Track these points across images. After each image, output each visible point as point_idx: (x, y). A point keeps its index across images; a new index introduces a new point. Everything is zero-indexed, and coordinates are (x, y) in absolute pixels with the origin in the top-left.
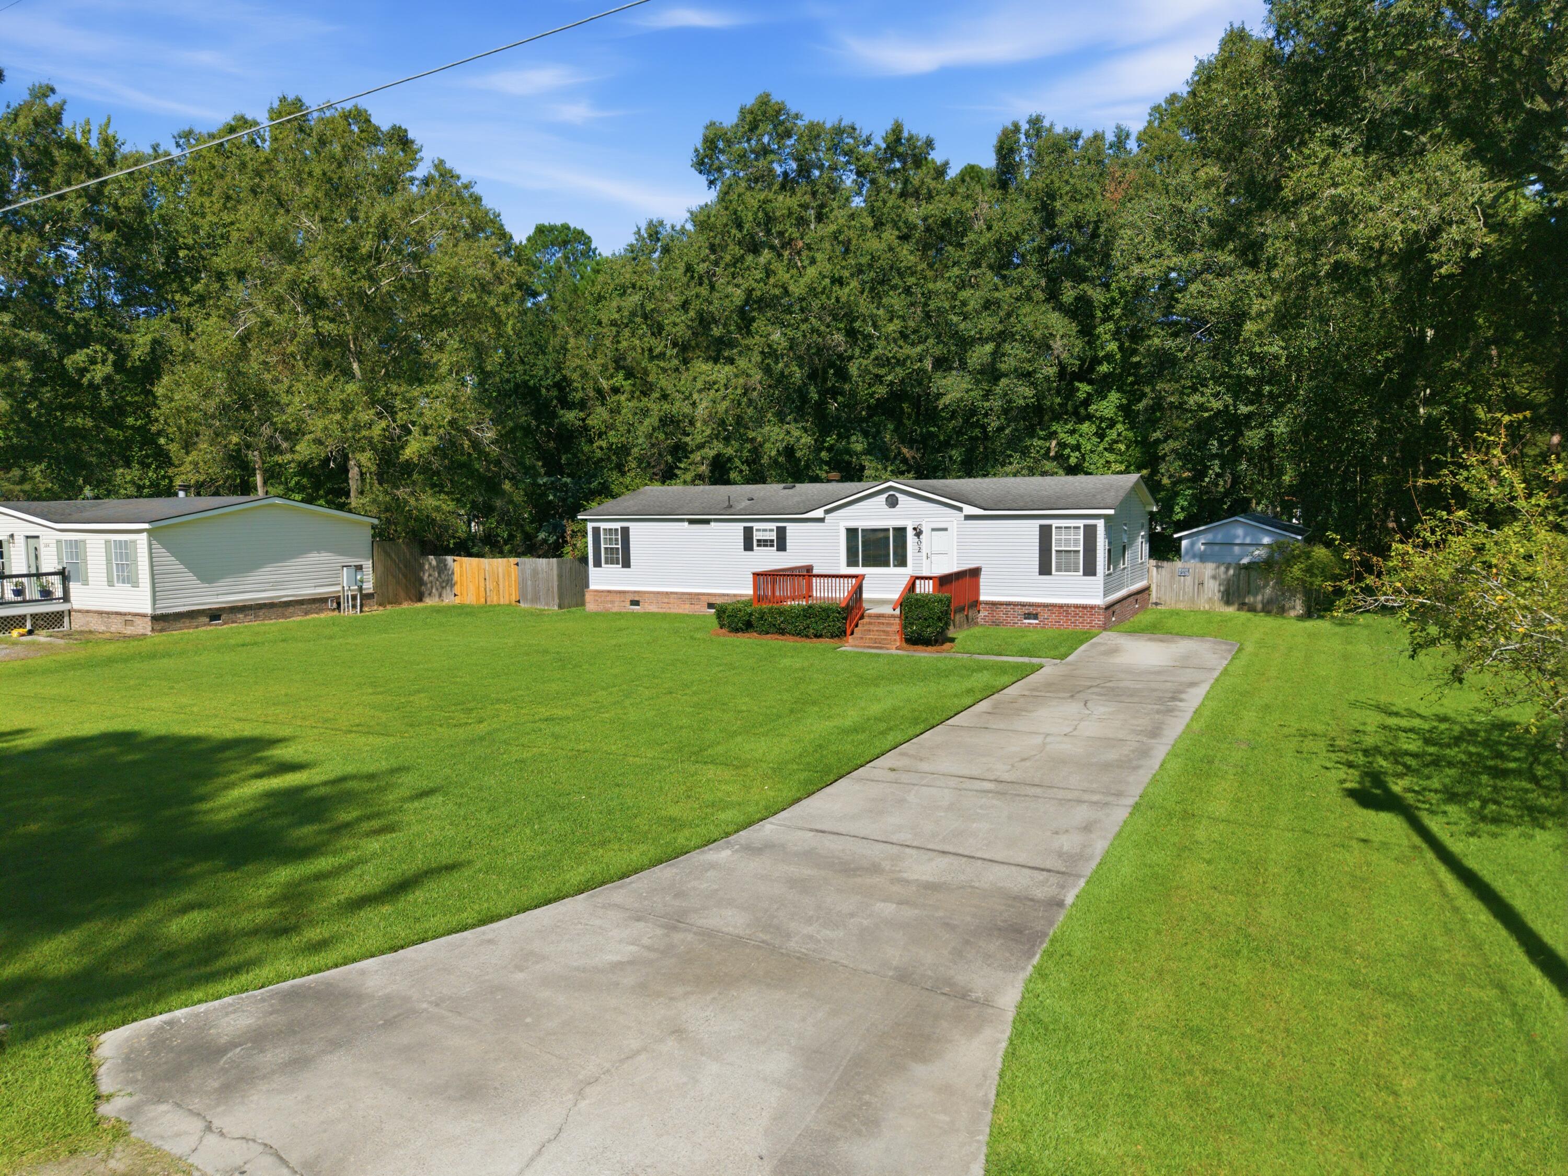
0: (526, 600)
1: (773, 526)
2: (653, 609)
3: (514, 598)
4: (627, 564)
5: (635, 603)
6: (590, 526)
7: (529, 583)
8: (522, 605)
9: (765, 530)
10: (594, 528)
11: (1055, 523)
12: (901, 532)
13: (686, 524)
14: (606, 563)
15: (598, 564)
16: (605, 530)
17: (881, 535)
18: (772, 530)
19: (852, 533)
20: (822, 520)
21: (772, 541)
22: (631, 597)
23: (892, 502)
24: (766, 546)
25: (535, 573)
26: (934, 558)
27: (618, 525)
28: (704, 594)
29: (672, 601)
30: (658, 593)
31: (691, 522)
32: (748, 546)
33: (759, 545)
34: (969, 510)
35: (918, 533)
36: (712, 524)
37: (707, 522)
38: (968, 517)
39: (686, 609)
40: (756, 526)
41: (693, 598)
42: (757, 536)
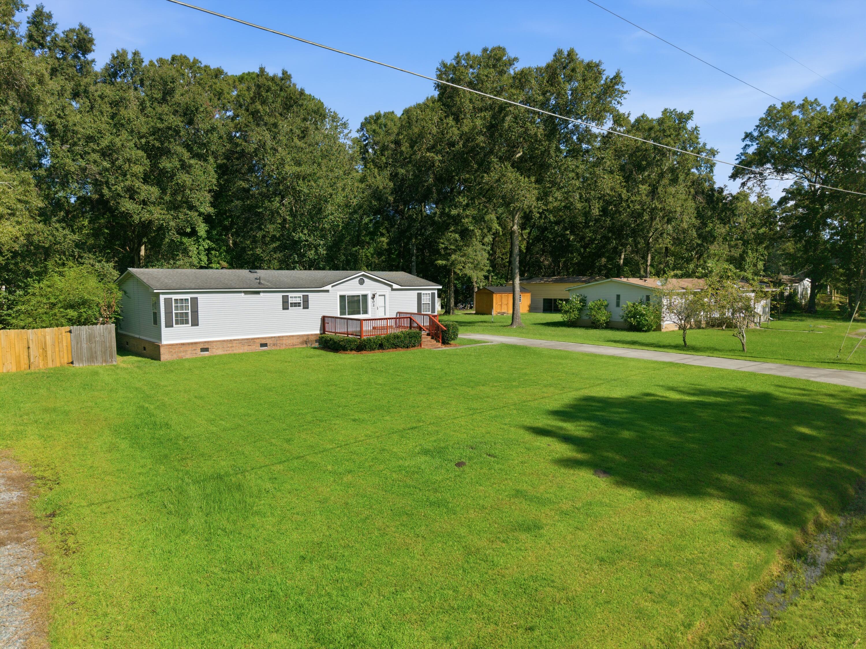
0: (80, 360)
1: (301, 295)
2: (220, 352)
3: (66, 360)
4: (195, 323)
5: (207, 350)
6: (162, 297)
7: (85, 346)
8: (76, 365)
9: (295, 297)
10: (165, 299)
11: (423, 292)
12: (365, 296)
13: (243, 294)
14: (177, 323)
15: (169, 325)
16: (176, 300)
17: (356, 298)
18: (300, 297)
19: (342, 297)
20: (327, 291)
21: (300, 303)
22: (202, 346)
23: (362, 282)
24: (295, 306)
25: (91, 338)
26: (379, 309)
27: (188, 296)
28: (258, 338)
29: (234, 345)
30: (224, 341)
31: (246, 293)
32: (285, 306)
33: (291, 306)
34: (395, 286)
35: (373, 298)
36: (262, 294)
37: (258, 293)
38: (393, 290)
39: (246, 349)
40: (290, 295)
41: (250, 342)
42: (290, 301)
